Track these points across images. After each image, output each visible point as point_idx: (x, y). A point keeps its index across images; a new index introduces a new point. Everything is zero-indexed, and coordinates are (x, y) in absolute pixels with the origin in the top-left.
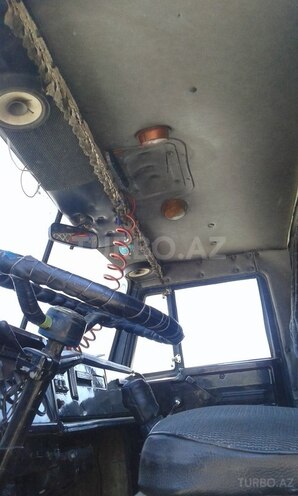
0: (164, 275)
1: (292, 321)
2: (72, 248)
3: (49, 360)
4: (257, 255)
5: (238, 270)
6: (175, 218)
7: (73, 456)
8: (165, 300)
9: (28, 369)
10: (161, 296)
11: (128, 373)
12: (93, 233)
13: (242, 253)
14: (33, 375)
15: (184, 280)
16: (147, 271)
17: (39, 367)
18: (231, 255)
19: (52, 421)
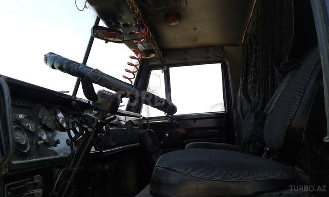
0: (163, 58)
1: (239, 92)
2: (106, 42)
3: (99, 121)
4: (223, 48)
5: (210, 57)
6: (174, 24)
7: (107, 168)
8: (163, 73)
9: (87, 127)
10: (161, 70)
11: (139, 117)
12: (120, 32)
13: (213, 46)
14: (90, 130)
15: (175, 62)
16: (153, 55)
17: (93, 126)
18: (206, 48)
19: (96, 150)
